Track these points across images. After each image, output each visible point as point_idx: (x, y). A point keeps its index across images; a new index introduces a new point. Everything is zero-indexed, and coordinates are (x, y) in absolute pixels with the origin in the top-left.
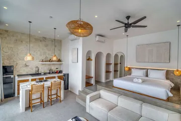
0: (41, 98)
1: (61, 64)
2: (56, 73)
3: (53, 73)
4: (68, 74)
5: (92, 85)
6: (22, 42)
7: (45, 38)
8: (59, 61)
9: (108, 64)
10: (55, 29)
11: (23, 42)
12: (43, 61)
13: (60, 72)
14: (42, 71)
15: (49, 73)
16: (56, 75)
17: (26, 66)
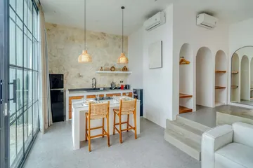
0: (103, 127)
1: (127, 74)
2: (120, 88)
3: (116, 88)
4: (141, 91)
5: (191, 111)
6: (73, 40)
7: (104, 34)
8: (125, 69)
9: (219, 73)
10: (123, 8)
11: (76, 41)
12: (101, 70)
13: (127, 87)
14: (100, 84)
15: (111, 88)
16: (121, 92)
17: (80, 76)
